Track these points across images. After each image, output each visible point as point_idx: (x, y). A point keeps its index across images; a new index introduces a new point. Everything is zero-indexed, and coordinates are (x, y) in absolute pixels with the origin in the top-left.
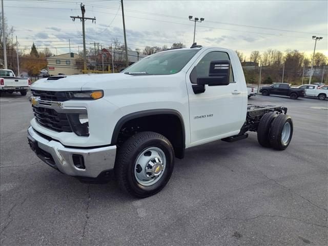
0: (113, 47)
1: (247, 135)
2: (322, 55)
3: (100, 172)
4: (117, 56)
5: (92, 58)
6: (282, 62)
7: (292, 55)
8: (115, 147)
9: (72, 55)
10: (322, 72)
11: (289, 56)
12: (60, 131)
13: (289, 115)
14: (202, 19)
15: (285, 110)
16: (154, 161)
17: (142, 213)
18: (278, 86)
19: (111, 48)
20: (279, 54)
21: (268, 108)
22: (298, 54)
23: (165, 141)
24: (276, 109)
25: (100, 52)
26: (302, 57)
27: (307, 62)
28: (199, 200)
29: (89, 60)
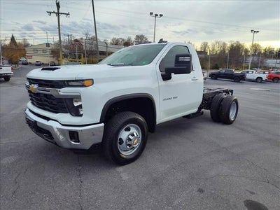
0: (84, 38)
1: (203, 112)
2: (258, 45)
3: (91, 145)
4: (88, 46)
5: (66, 47)
6: (227, 51)
7: (235, 45)
8: (103, 124)
9: (48, 45)
10: (258, 59)
11: (232, 46)
12: (57, 113)
13: (235, 96)
14: (161, 15)
15: (232, 91)
16: (133, 135)
17: (125, 177)
18: (224, 71)
19: (82, 39)
20: (224, 44)
21: (218, 90)
22: (240, 44)
23: (141, 118)
24: (224, 91)
25: (73, 42)
26: (243, 47)
27: (246, 51)
28: (168, 166)
29: (64, 49)
